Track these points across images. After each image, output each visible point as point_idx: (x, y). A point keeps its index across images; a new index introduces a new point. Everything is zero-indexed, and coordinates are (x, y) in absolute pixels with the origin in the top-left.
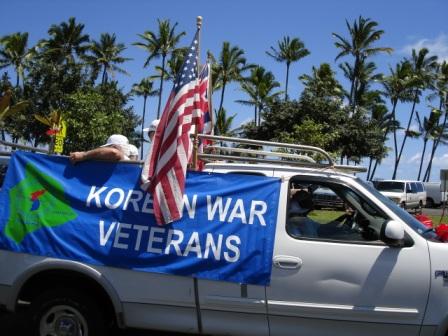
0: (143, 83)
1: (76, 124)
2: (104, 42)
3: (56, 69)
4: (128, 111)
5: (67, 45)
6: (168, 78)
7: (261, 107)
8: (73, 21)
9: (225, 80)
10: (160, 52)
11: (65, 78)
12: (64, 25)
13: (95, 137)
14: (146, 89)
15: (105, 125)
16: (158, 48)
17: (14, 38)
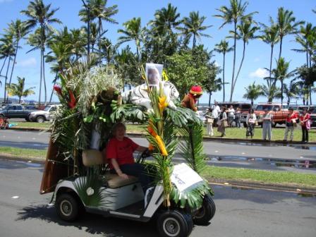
0: (222, 44)
1: (174, 76)
2: (192, 18)
3: (161, 40)
4: (211, 65)
5: (167, 22)
6: (239, 38)
7: (311, 54)
8: (170, 6)
9: (282, 36)
10: (232, 20)
11: (167, 45)
12: (164, 9)
13: (188, 84)
14: (224, 48)
15: (195, 75)
16: (230, 18)
17: (132, 22)
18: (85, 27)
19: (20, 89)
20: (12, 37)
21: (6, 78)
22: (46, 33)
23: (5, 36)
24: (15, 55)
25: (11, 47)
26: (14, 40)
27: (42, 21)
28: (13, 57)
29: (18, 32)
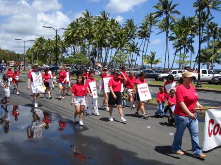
18: (197, 15)
19: (152, 60)
20: (147, 25)
21: (143, 52)
22: (170, 20)
23: (143, 24)
24: (149, 37)
25: (146, 31)
26: (148, 27)
27: (167, 13)
28: (148, 38)
29: (151, 21)
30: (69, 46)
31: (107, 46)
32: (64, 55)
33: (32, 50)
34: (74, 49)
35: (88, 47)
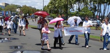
30: (75, 3)
31: (105, 3)
32: (71, 10)
33: (48, 6)
34: (79, 5)
35: (89, 4)
